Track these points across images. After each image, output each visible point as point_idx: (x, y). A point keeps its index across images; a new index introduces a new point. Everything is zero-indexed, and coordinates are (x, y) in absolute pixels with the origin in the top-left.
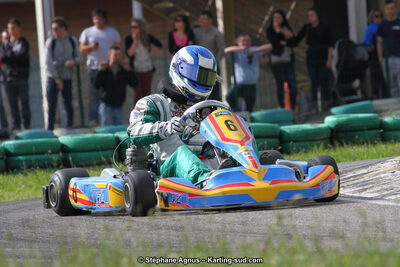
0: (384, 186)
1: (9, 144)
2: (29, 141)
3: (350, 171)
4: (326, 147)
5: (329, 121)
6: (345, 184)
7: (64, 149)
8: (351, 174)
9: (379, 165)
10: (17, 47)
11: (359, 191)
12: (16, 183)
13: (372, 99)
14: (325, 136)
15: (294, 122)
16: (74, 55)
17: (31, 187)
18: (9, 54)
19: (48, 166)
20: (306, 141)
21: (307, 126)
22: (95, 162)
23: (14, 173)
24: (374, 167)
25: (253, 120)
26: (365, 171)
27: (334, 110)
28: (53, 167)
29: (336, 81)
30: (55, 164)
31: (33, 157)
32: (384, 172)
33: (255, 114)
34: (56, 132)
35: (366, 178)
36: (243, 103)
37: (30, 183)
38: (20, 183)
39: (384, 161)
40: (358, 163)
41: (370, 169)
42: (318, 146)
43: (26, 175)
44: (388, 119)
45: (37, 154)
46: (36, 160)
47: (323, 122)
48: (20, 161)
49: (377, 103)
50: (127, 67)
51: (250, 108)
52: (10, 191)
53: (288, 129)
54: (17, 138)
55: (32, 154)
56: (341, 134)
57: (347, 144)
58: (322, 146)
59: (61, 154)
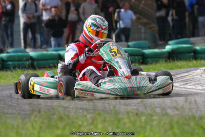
0: (197, 82)
1: (4, 55)
2: (14, 54)
3: (179, 74)
4: (166, 61)
5: (168, 48)
6: (176, 81)
7: (32, 58)
8: (179, 76)
9: (194, 71)
10: (9, 7)
11: (184, 85)
12: (7, 76)
13: (190, 37)
14: (165, 56)
15: (150, 48)
16: (36, 11)
17: (15, 78)
18: (4, 10)
19: (23, 67)
20: (156, 58)
21: (157, 50)
22: (47, 66)
23: (6, 71)
24: (191, 72)
25: (128, 46)
26: (187, 74)
27: (170, 42)
28: (26, 68)
29: (171, 28)
30: (27, 67)
31: (16, 63)
32: (197, 75)
33: (130, 43)
34: (28, 50)
35: (187, 78)
36: (123, 38)
37: (15, 76)
38: (9, 76)
39: (197, 70)
40: (182, 70)
41: (189, 73)
42: (162, 60)
43: (12, 71)
44: (198, 48)
45: (18, 61)
46: (18, 64)
47: (164, 48)
48: (9, 64)
49: (192, 39)
50: (64, 18)
51: (127, 40)
52: (4, 79)
53: (147, 51)
54: (8, 53)
55: (15, 61)
56: (174, 55)
57: (177, 60)
58: (164, 61)
59: (30, 61)
